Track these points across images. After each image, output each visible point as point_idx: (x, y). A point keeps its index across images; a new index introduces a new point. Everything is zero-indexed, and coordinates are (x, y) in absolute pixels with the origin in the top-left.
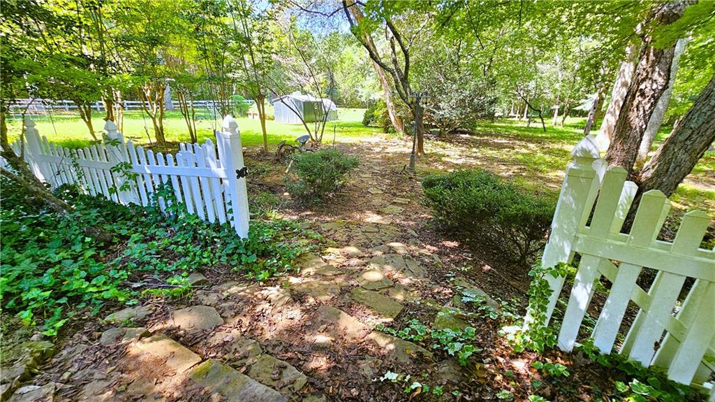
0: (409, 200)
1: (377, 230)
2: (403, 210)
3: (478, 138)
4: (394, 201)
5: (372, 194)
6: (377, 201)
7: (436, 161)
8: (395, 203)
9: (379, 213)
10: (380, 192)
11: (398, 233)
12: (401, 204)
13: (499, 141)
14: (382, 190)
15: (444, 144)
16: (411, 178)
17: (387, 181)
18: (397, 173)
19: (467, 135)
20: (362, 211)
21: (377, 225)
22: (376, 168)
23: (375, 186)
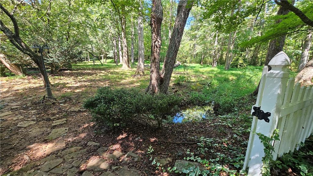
0: (65, 119)
1: (61, 160)
2: (67, 128)
3: (76, 72)
4: (53, 125)
5: (25, 128)
6: (35, 131)
7: (63, 88)
8: (55, 126)
9: (46, 141)
10: (32, 123)
11: (82, 151)
12: (61, 125)
13: (88, 72)
14: (34, 120)
15: (59, 77)
16: (54, 103)
17: (33, 111)
18: (39, 103)
19: (69, 71)
20: (25, 149)
21: (55, 154)
22: (12, 104)
23: (23, 120)
